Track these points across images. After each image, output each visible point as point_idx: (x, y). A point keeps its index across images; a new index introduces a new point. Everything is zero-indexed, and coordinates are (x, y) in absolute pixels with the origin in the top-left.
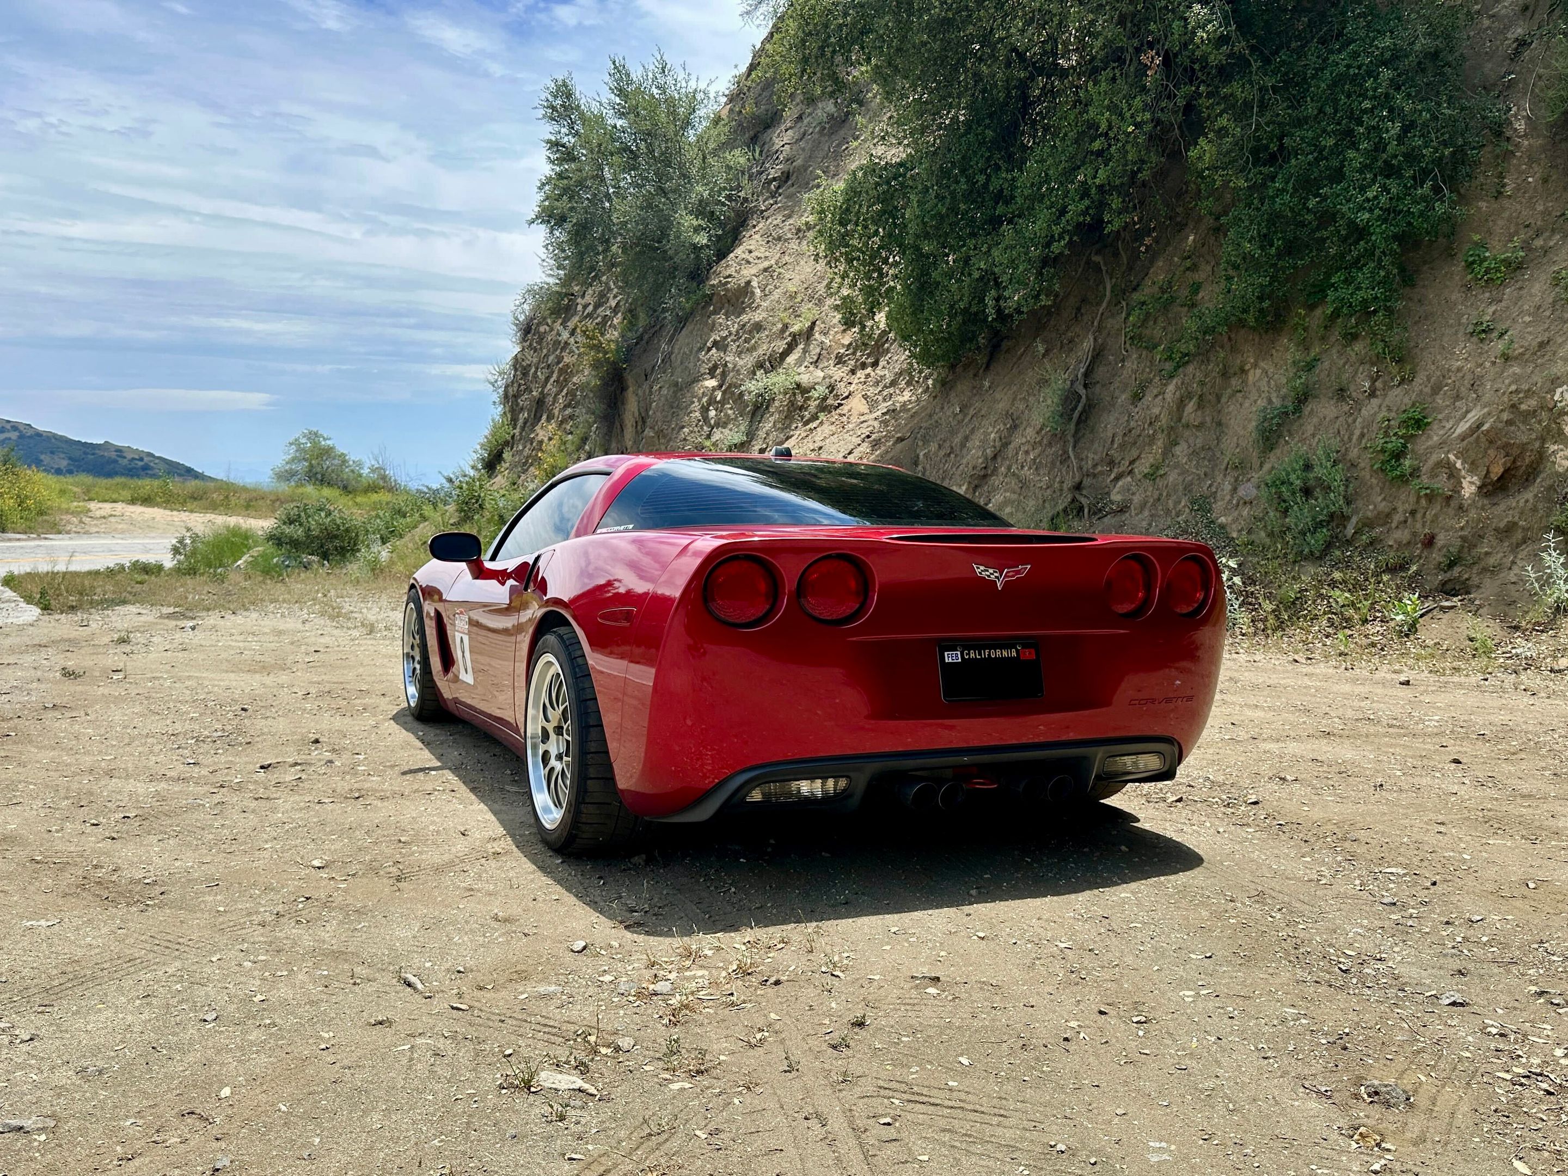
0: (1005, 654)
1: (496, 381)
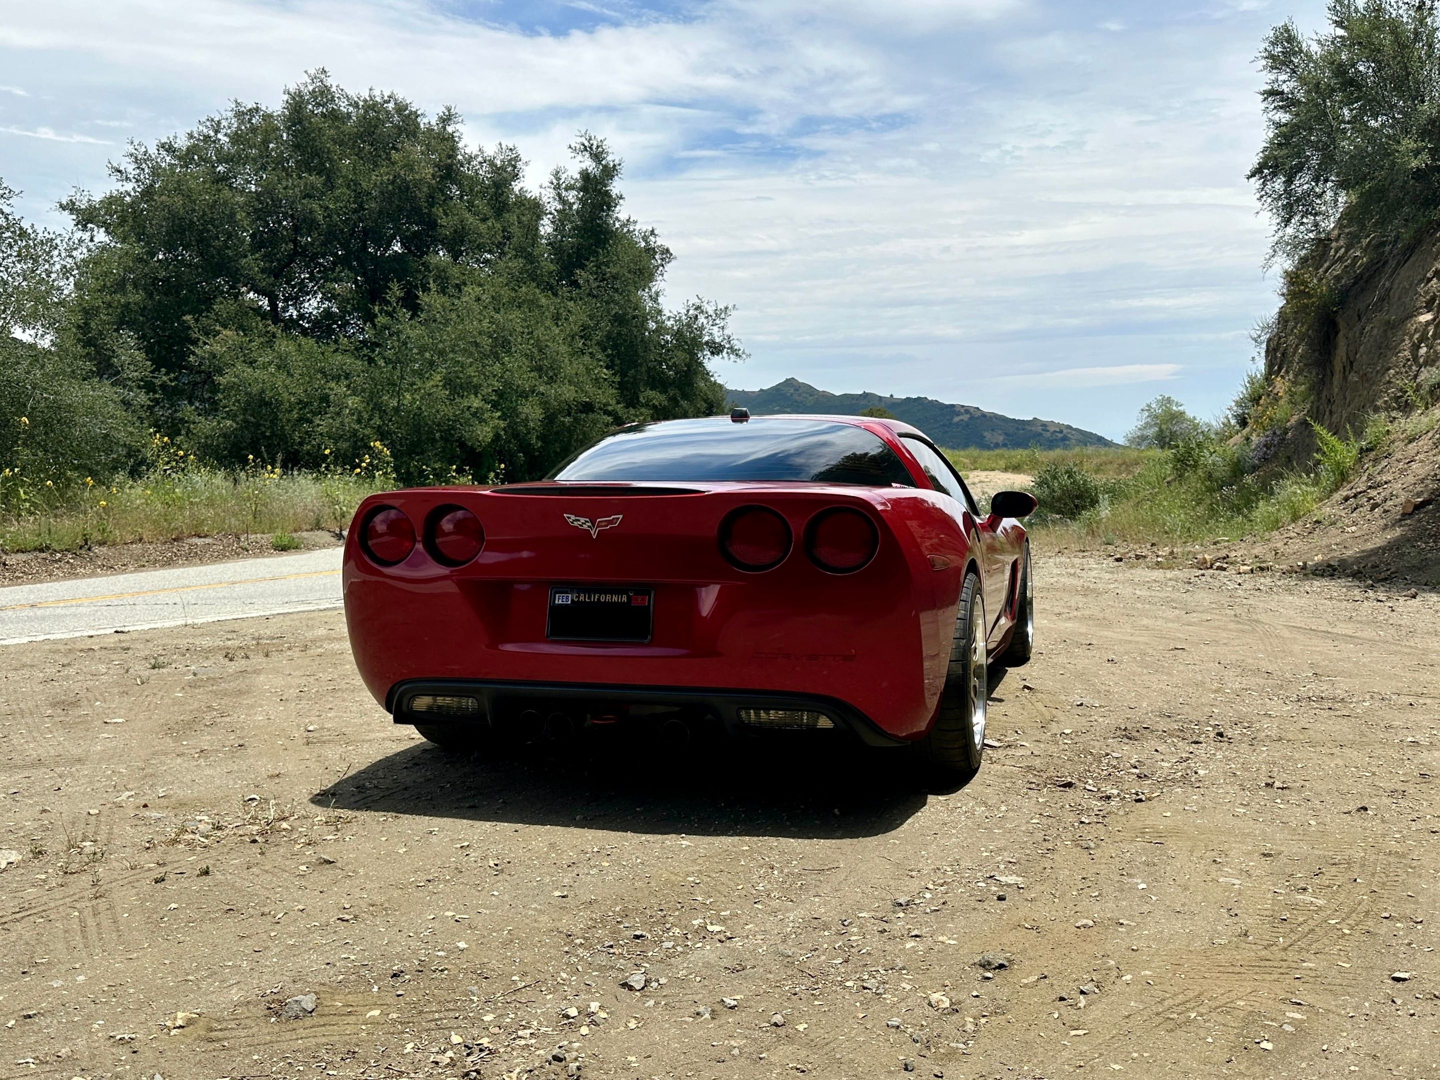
0: (615, 598)
1: (1259, 337)
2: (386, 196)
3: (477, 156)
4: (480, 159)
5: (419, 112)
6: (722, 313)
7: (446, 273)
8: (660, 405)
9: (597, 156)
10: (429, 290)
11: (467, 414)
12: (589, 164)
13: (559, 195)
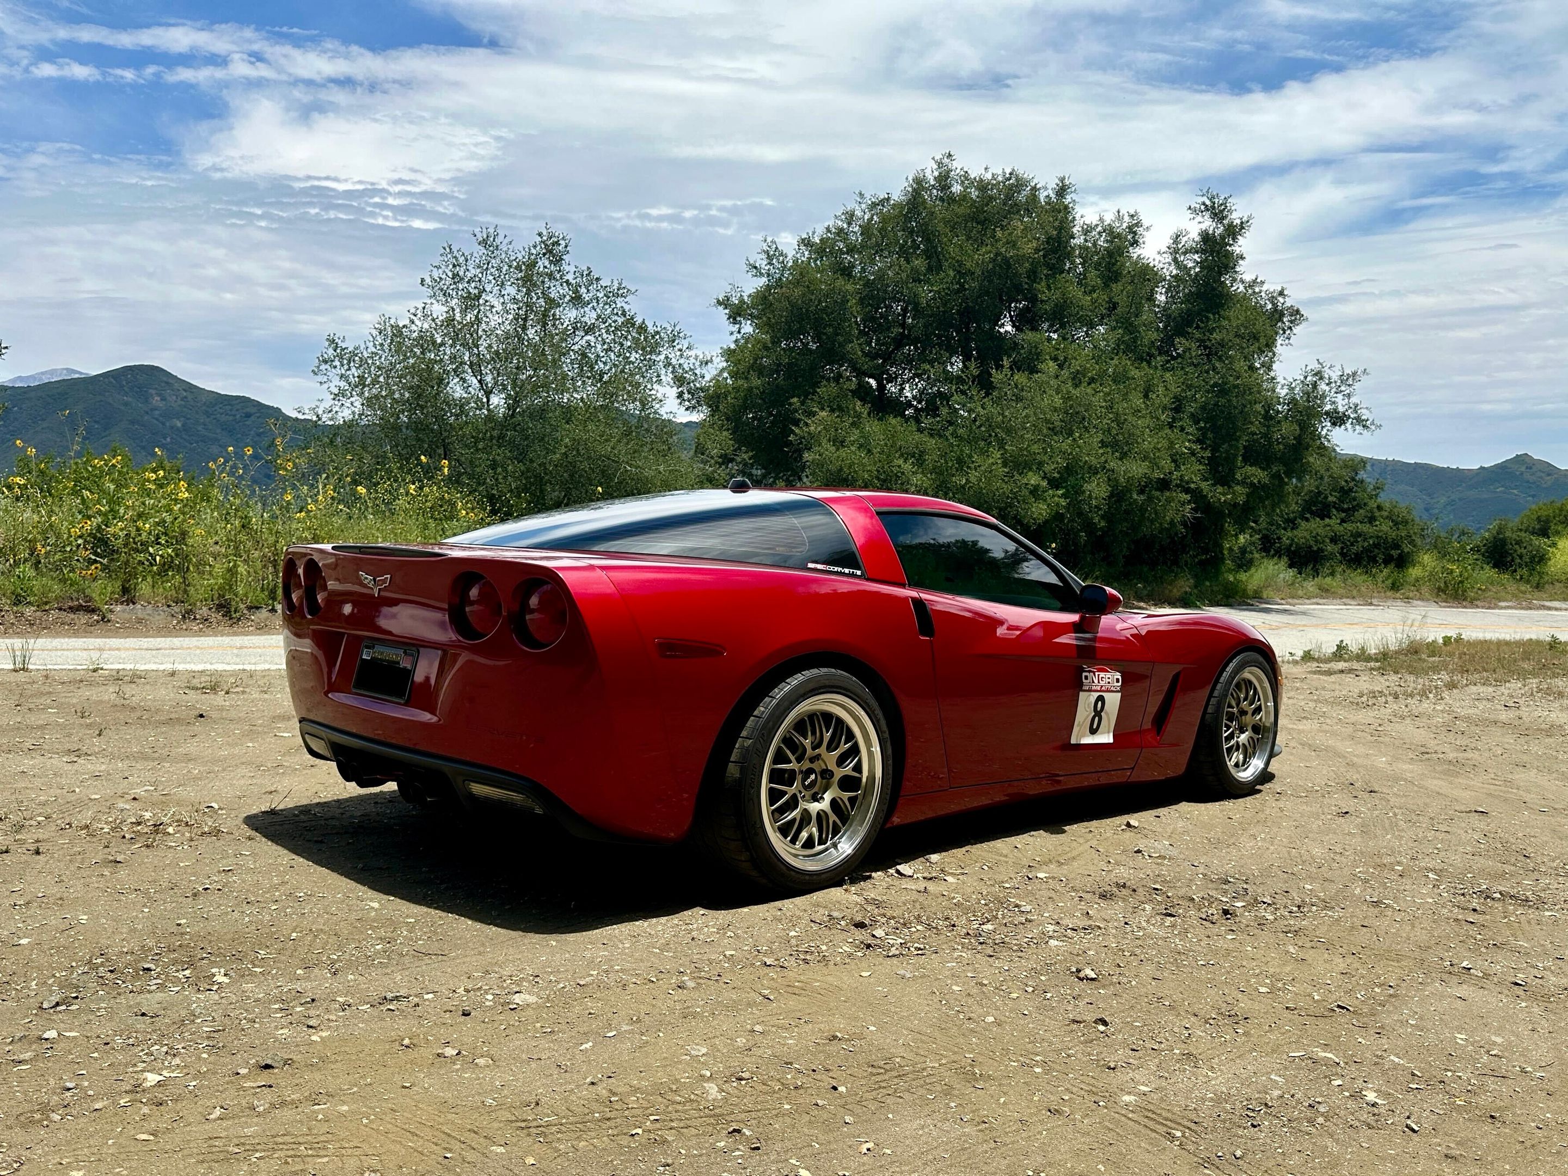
2: (988, 275)
3: (1097, 225)
4: (1099, 229)
5: (1038, 186)
6: (1348, 379)
7: (1037, 348)
8: (1259, 482)
9: (1218, 213)
10: (1002, 366)
11: (1025, 492)
12: (1208, 224)
13: (1175, 260)
